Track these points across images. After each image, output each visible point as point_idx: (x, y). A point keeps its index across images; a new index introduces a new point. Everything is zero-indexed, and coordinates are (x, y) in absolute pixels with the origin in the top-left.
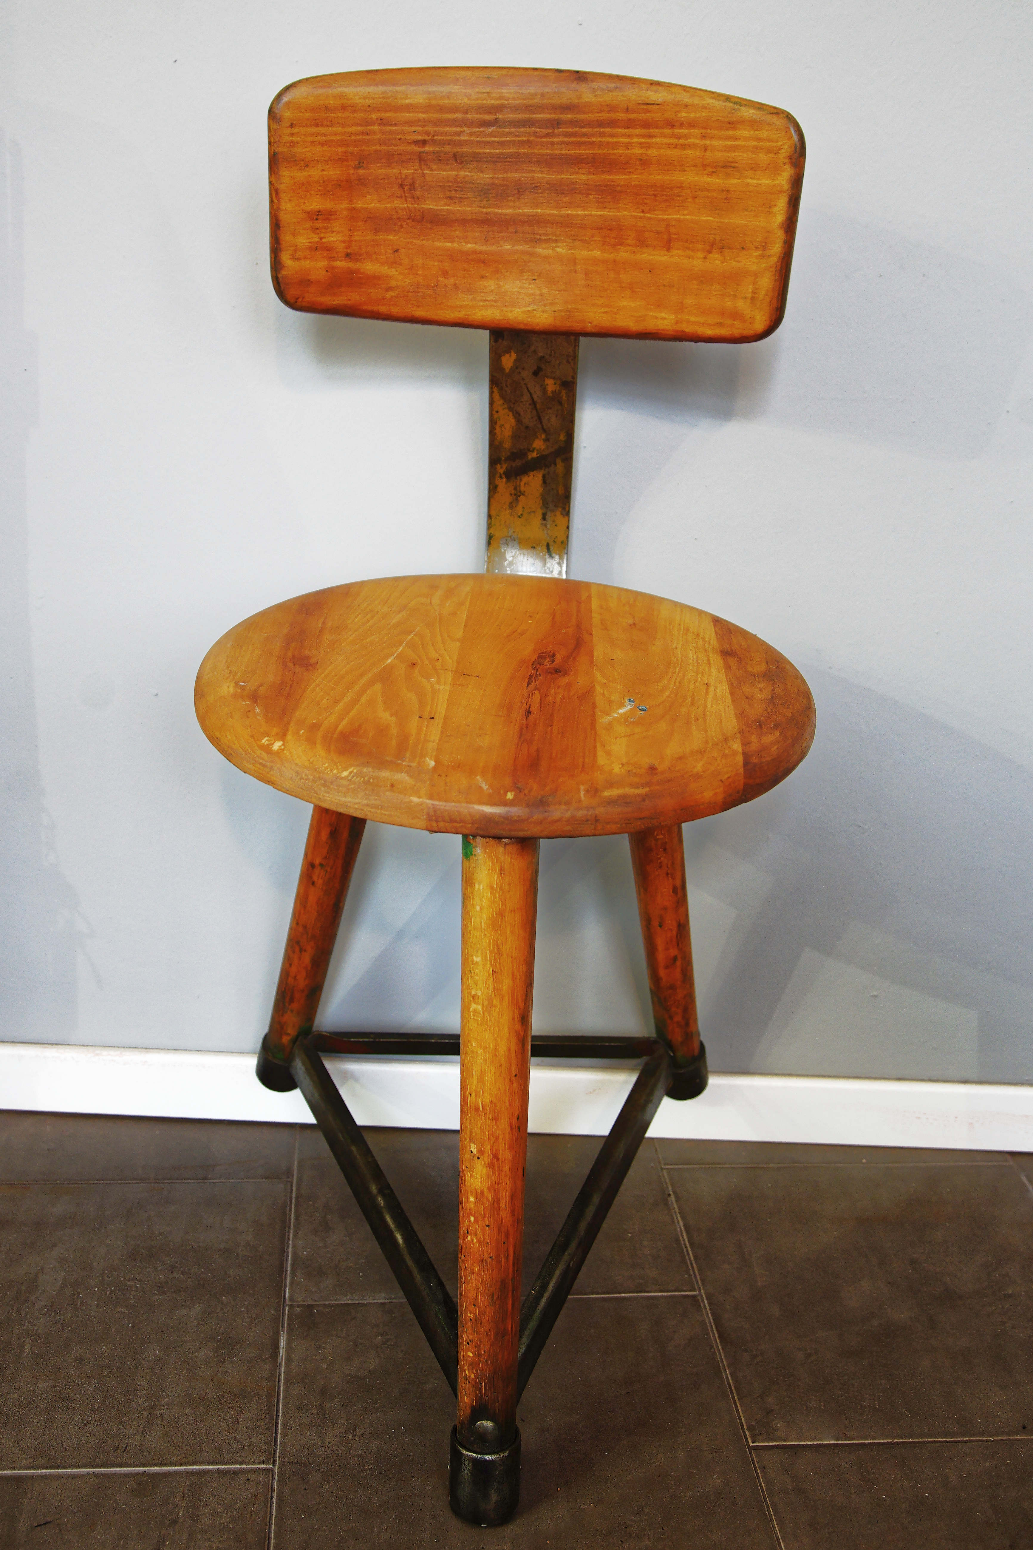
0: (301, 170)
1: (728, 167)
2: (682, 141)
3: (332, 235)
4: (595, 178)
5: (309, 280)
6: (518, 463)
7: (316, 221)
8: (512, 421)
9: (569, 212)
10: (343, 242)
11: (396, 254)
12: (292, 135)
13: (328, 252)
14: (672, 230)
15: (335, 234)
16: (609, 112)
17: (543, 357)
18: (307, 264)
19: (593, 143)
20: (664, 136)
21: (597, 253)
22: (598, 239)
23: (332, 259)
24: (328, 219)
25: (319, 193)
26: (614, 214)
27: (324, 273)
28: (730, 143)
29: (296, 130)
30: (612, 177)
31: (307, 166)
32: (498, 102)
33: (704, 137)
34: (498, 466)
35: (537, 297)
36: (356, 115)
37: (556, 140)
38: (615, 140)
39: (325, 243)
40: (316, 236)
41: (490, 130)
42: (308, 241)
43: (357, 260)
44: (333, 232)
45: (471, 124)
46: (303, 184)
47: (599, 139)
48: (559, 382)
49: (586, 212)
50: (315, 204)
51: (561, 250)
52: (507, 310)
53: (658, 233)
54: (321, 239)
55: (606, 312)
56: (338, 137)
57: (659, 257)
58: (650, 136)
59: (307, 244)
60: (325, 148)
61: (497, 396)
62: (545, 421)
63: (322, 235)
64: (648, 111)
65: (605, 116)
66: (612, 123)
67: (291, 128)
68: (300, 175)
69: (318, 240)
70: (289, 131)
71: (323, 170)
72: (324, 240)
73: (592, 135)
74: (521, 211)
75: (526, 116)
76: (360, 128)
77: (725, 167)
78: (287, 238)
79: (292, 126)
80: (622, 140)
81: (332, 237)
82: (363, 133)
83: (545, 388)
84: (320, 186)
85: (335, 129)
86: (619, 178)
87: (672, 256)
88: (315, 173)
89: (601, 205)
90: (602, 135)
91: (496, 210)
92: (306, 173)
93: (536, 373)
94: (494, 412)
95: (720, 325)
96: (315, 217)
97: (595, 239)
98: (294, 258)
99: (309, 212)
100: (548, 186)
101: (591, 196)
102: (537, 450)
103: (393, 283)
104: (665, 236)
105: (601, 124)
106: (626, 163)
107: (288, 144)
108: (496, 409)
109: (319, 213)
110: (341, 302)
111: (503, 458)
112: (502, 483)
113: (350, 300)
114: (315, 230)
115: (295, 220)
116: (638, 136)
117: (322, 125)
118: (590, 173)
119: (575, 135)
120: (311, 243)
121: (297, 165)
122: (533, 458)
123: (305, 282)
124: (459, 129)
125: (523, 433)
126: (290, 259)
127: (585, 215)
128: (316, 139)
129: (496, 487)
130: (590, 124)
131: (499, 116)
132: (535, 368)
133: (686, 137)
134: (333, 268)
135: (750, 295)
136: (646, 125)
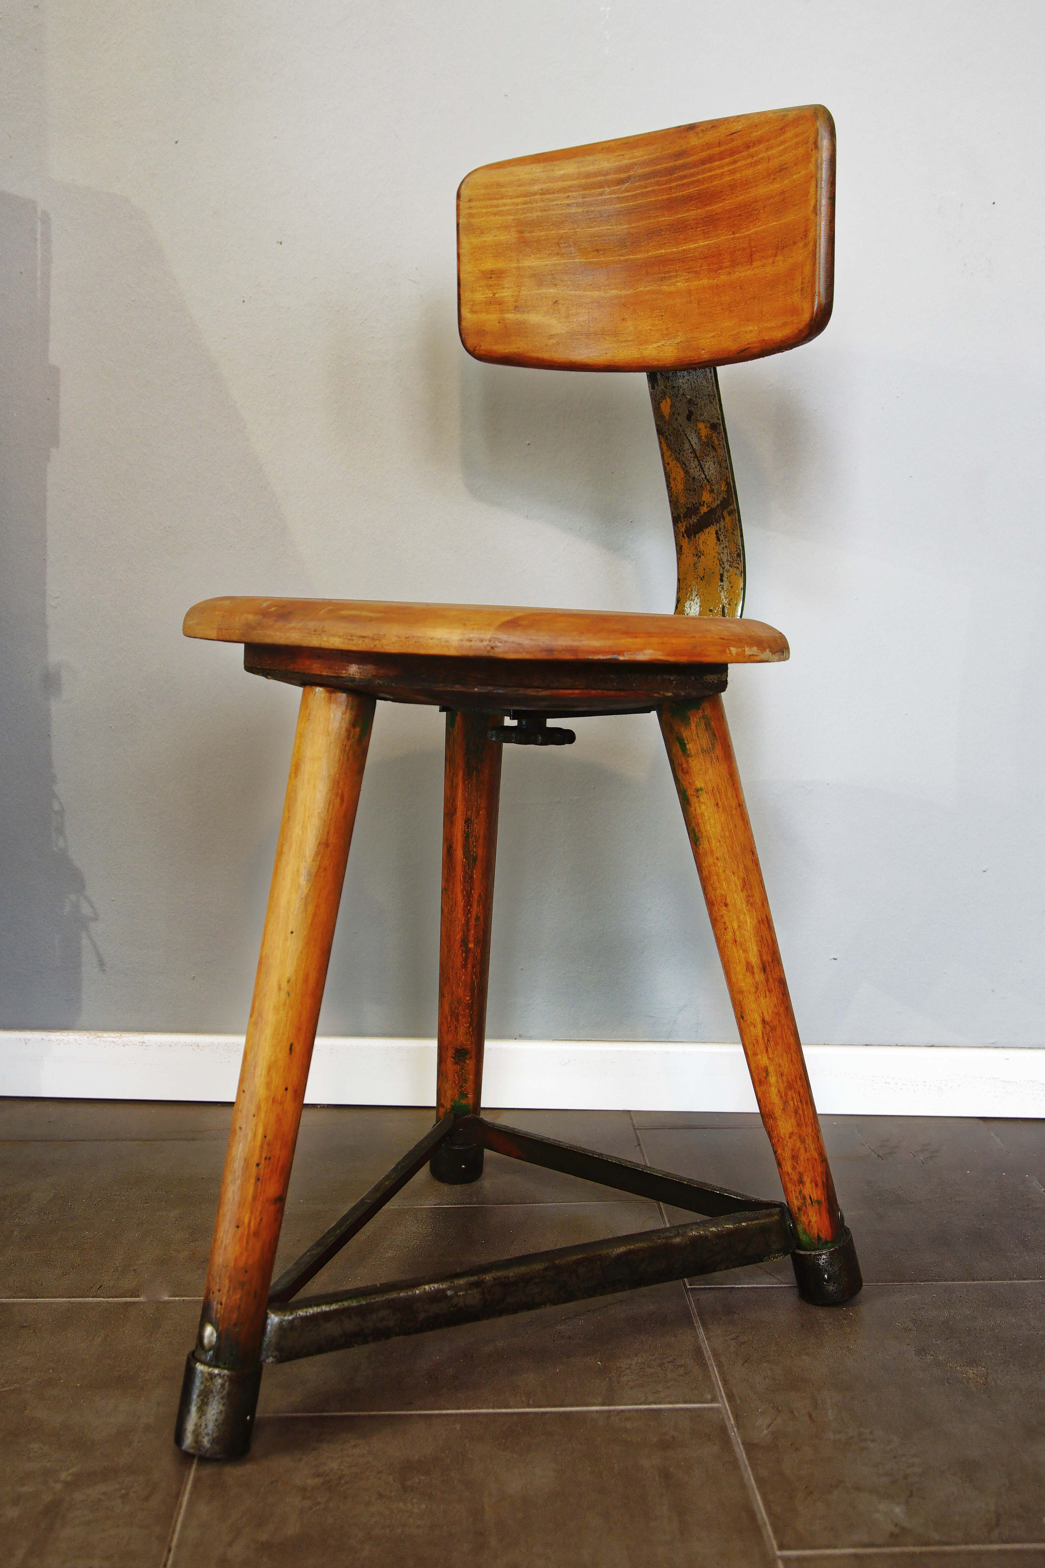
0: (477, 236)
1: (782, 169)
2: (755, 159)
3: (503, 291)
4: (701, 212)
5: (484, 331)
6: (694, 519)
7: (491, 279)
8: (682, 474)
9: (685, 248)
10: (512, 296)
11: (556, 305)
12: (470, 208)
13: (500, 306)
14: (753, 244)
15: (506, 290)
16: (708, 149)
17: (691, 400)
18: (483, 316)
19: (698, 181)
20: (744, 159)
21: (705, 282)
22: (706, 268)
23: (502, 312)
24: (500, 277)
25: (492, 255)
26: (714, 241)
27: (497, 324)
28: (781, 148)
29: (473, 204)
30: (712, 208)
31: (482, 233)
32: (631, 161)
33: (767, 149)
34: (680, 525)
35: (664, 332)
36: (521, 188)
37: (673, 184)
38: (713, 173)
39: (496, 298)
40: (490, 292)
41: (624, 186)
42: (484, 296)
43: (524, 312)
44: (504, 288)
45: (609, 184)
46: (479, 249)
47: (702, 176)
48: (708, 425)
49: (696, 245)
50: (489, 264)
51: (681, 285)
52: (643, 348)
53: (744, 249)
54: (494, 295)
55: (713, 337)
56: (507, 208)
57: (743, 273)
58: (735, 162)
59: (482, 299)
60: (497, 217)
61: (665, 448)
62: (706, 470)
63: (495, 291)
64: (732, 140)
65: (704, 154)
66: (711, 159)
67: (469, 202)
68: (476, 241)
69: (491, 295)
70: (468, 205)
71: (495, 236)
72: (496, 295)
73: (698, 174)
74: (650, 254)
75: (652, 168)
76: (525, 199)
77: (780, 171)
78: (466, 294)
79: (470, 201)
80: (717, 172)
81: (503, 292)
82: (525, 203)
83: (699, 434)
84: (493, 249)
85: (504, 201)
86: (716, 207)
87: (753, 269)
88: (489, 238)
89: (706, 235)
90: (704, 172)
91: (632, 257)
92: (481, 239)
93: (689, 418)
94: (666, 465)
95: (785, 324)
96: (490, 276)
97: (703, 268)
98: (473, 312)
99: (484, 272)
100: (669, 227)
101: (699, 229)
102: (707, 504)
103: (554, 332)
104: (748, 251)
105: (703, 162)
106: (721, 192)
107: (467, 216)
108: (667, 462)
109: (492, 272)
110: (511, 350)
111: (682, 515)
112: (685, 542)
113: (519, 348)
114: (489, 287)
115: (474, 279)
116: (727, 164)
117: (495, 199)
118: (698, 208)
119: (684, 177)
120: (486, 298)
121: (475, 232)
122: (704, 513)
123: (481, 332)
124: (601, 190)
125: (693, 486)
126: (469, 312)
127: (696, 248)
128: (490, 210)
129: (681, 547)
130: (695, 165)
131: (632, 173)
132: (687, 412)
133: (757, 153)
134: (504, 319)
135: (800, 287)
136: (732, 152)
